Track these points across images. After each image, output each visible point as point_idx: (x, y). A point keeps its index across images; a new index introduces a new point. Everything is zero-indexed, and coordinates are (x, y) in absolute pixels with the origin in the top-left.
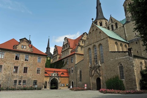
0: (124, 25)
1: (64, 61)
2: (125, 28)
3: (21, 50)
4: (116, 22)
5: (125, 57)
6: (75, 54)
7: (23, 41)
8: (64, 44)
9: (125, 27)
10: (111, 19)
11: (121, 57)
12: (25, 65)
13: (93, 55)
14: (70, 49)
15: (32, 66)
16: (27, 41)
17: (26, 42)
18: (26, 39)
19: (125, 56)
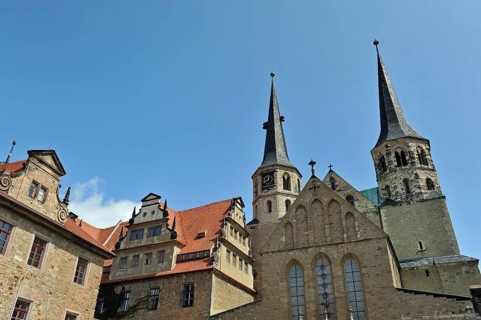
0: (379, 209)
1: (123, 293)
2: (384, 218)
3: (27, 202)
4: (349, 191)
5: (462, 316)
6: (210, 271)
7: (41, 161)
8: (136, 221)
9: (382, 214)
10: (332, 179)
11: (446, 312)
12: (22, 291)
13: (312, 290)
14: (175, 248)
15: (51, 298)
16: (55, 167)
17: (50, 171)
18: (56, 159)
19: (460, 312)
